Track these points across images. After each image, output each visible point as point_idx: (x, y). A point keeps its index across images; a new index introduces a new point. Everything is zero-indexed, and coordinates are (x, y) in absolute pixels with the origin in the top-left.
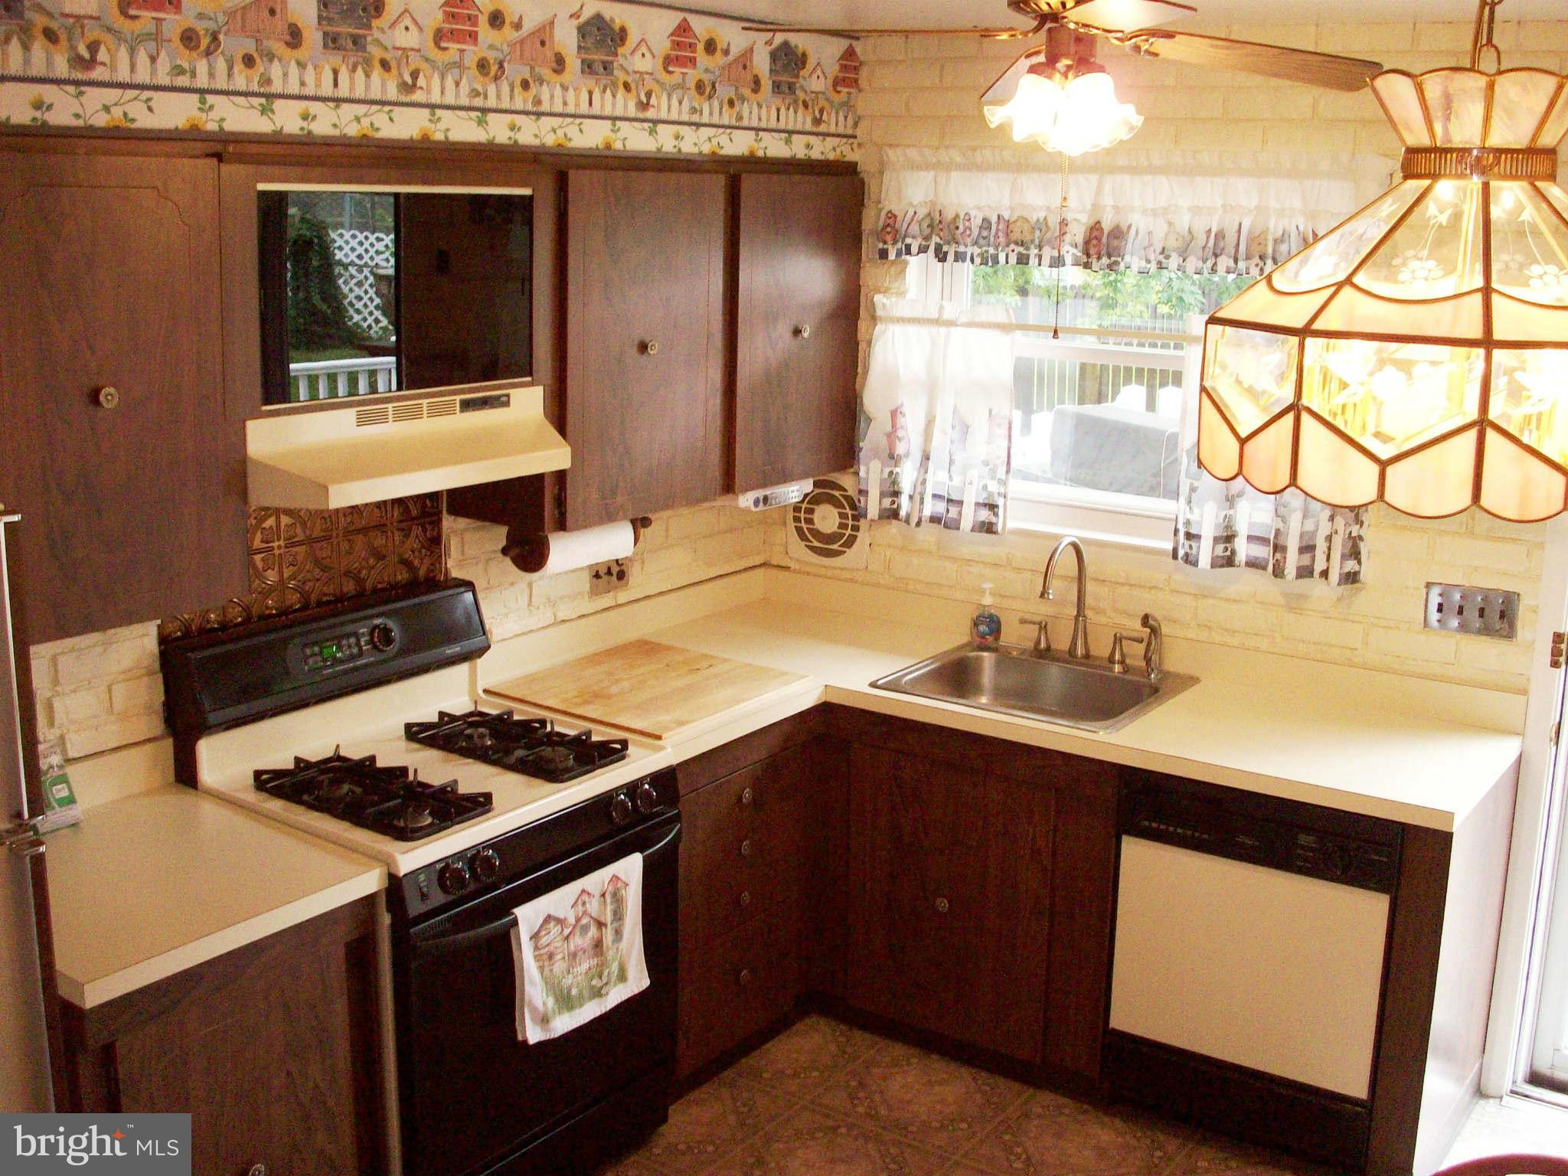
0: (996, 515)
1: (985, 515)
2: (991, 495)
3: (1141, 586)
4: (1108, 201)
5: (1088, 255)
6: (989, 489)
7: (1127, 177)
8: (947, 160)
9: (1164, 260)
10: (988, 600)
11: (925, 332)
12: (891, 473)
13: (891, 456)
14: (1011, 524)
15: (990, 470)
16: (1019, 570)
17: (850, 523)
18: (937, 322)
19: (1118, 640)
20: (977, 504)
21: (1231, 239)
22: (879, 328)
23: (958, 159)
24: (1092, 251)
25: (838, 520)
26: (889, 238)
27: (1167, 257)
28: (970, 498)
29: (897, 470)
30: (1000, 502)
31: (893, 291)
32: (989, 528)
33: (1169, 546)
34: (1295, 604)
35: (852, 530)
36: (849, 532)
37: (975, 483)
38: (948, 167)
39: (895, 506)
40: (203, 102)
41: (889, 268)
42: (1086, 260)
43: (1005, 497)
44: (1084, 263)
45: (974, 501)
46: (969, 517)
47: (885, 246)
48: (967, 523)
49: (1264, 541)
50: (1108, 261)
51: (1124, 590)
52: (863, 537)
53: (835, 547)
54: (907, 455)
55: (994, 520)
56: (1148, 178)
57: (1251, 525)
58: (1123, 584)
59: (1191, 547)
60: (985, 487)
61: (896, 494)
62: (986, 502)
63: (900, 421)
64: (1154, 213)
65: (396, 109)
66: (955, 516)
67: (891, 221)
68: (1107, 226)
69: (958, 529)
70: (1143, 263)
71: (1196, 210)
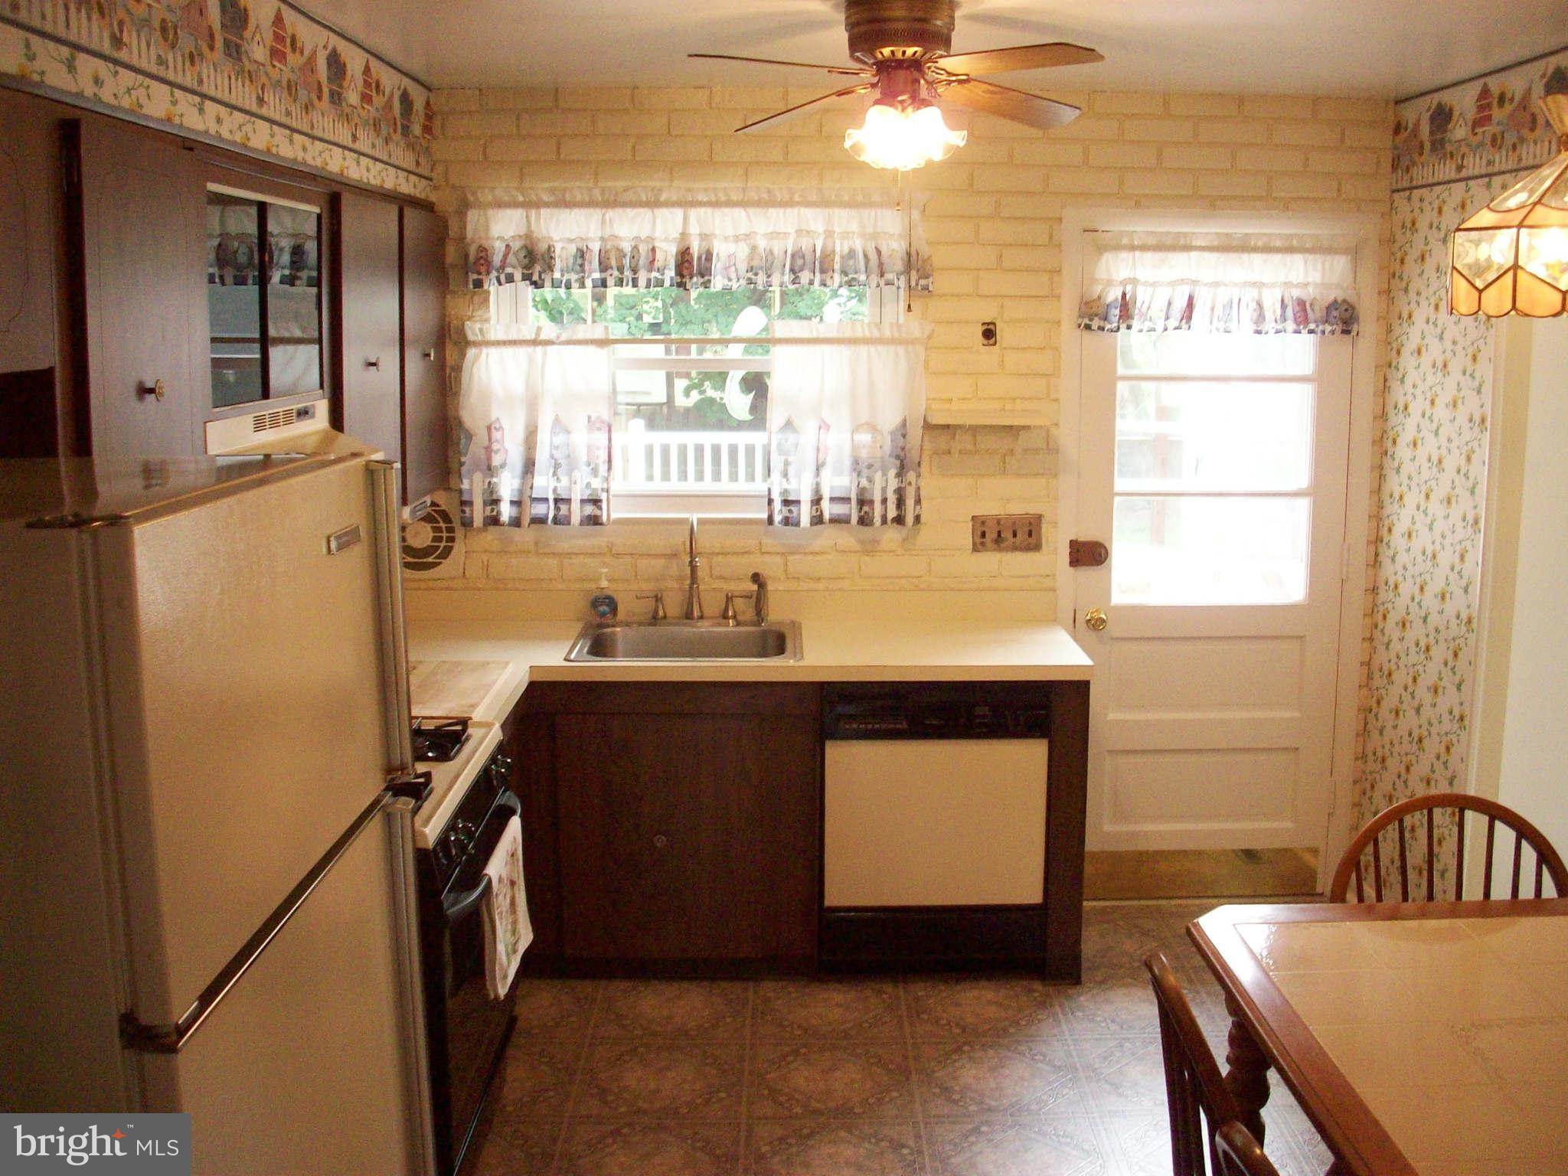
0: (600, 508)
1: (589, 509)
2: (595, 490)
3: (734, 553)
4: (694, 230)
5: (682, 276)
6: (593, 486)
7: (709, 210)
8: (535, 199)
9: (753, 277)
10: (604, 584)
11: (522, 351)
12: (490, 482)
13: (489, 468)
14: (614, 516)
15: (593, 469)
16: (618, 555)
17: (445, 535)
18: (535, 342)
19: (729, 599)
20: (583, 501)
21: (809, 258)
22: (471, 352)
23: (546, 198)
24: (685, 272)
25: (432, 534)
26: (483, 269)
27: (756, 274)
28: (576, 497)
29: (495, 480)
30: (604, 496)
31: (478, 318)
32: (594, 521)
33: (765, 516)
34: (870, 548)
35: (447, 542)
36: (443, 544)
37: (579, 481)
38: (538, 205)
39: (494, 513)
41: (472, 297)
42: (679, 280)
43: (607, 492)
44: (677, 283)
45: (579, 498)
46: (577, 513)
47: (480, 277)
48: (576, 519)
49: (846, 500)
50: (702, 280)
51: (720, 559)
52: (459, 547)
53: (430, 560)
54: (503, 466)
55: (598, 513)
56: (726, 210)
57: (832, 488)
58: (718, 554)
59: (790, 511)
60: (588, 485)
61: (496, 502)
62: (590, 498)
63: (496, 435)
64: (737, 239)
66: (567, 513)
67: (483, 254)
68: (695, 250)
69: (569, 523)
70: (726, 281)
71: (775, 235)
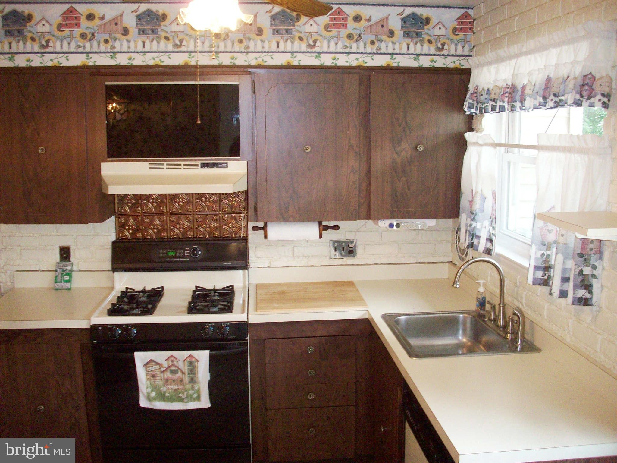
1: (488, 245)
2: (491, 234)
6: (490, 231)
14: (495, 251)
15: (491, 222)
19: (510, 320)
20: (486, 239)
28: (485, 236)
30: (494, 238)
32: (488, 252)
40: (88, 56)
41: (479, 119)
55: (491, 248)
62: (489, 238)
65: (172, 54)
